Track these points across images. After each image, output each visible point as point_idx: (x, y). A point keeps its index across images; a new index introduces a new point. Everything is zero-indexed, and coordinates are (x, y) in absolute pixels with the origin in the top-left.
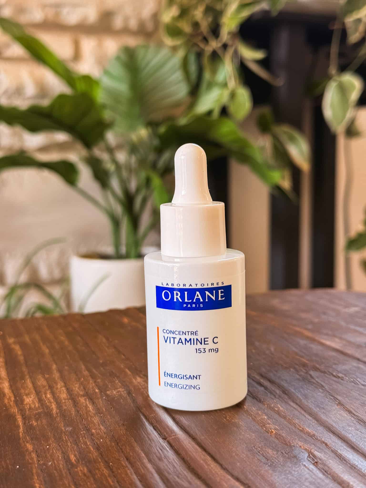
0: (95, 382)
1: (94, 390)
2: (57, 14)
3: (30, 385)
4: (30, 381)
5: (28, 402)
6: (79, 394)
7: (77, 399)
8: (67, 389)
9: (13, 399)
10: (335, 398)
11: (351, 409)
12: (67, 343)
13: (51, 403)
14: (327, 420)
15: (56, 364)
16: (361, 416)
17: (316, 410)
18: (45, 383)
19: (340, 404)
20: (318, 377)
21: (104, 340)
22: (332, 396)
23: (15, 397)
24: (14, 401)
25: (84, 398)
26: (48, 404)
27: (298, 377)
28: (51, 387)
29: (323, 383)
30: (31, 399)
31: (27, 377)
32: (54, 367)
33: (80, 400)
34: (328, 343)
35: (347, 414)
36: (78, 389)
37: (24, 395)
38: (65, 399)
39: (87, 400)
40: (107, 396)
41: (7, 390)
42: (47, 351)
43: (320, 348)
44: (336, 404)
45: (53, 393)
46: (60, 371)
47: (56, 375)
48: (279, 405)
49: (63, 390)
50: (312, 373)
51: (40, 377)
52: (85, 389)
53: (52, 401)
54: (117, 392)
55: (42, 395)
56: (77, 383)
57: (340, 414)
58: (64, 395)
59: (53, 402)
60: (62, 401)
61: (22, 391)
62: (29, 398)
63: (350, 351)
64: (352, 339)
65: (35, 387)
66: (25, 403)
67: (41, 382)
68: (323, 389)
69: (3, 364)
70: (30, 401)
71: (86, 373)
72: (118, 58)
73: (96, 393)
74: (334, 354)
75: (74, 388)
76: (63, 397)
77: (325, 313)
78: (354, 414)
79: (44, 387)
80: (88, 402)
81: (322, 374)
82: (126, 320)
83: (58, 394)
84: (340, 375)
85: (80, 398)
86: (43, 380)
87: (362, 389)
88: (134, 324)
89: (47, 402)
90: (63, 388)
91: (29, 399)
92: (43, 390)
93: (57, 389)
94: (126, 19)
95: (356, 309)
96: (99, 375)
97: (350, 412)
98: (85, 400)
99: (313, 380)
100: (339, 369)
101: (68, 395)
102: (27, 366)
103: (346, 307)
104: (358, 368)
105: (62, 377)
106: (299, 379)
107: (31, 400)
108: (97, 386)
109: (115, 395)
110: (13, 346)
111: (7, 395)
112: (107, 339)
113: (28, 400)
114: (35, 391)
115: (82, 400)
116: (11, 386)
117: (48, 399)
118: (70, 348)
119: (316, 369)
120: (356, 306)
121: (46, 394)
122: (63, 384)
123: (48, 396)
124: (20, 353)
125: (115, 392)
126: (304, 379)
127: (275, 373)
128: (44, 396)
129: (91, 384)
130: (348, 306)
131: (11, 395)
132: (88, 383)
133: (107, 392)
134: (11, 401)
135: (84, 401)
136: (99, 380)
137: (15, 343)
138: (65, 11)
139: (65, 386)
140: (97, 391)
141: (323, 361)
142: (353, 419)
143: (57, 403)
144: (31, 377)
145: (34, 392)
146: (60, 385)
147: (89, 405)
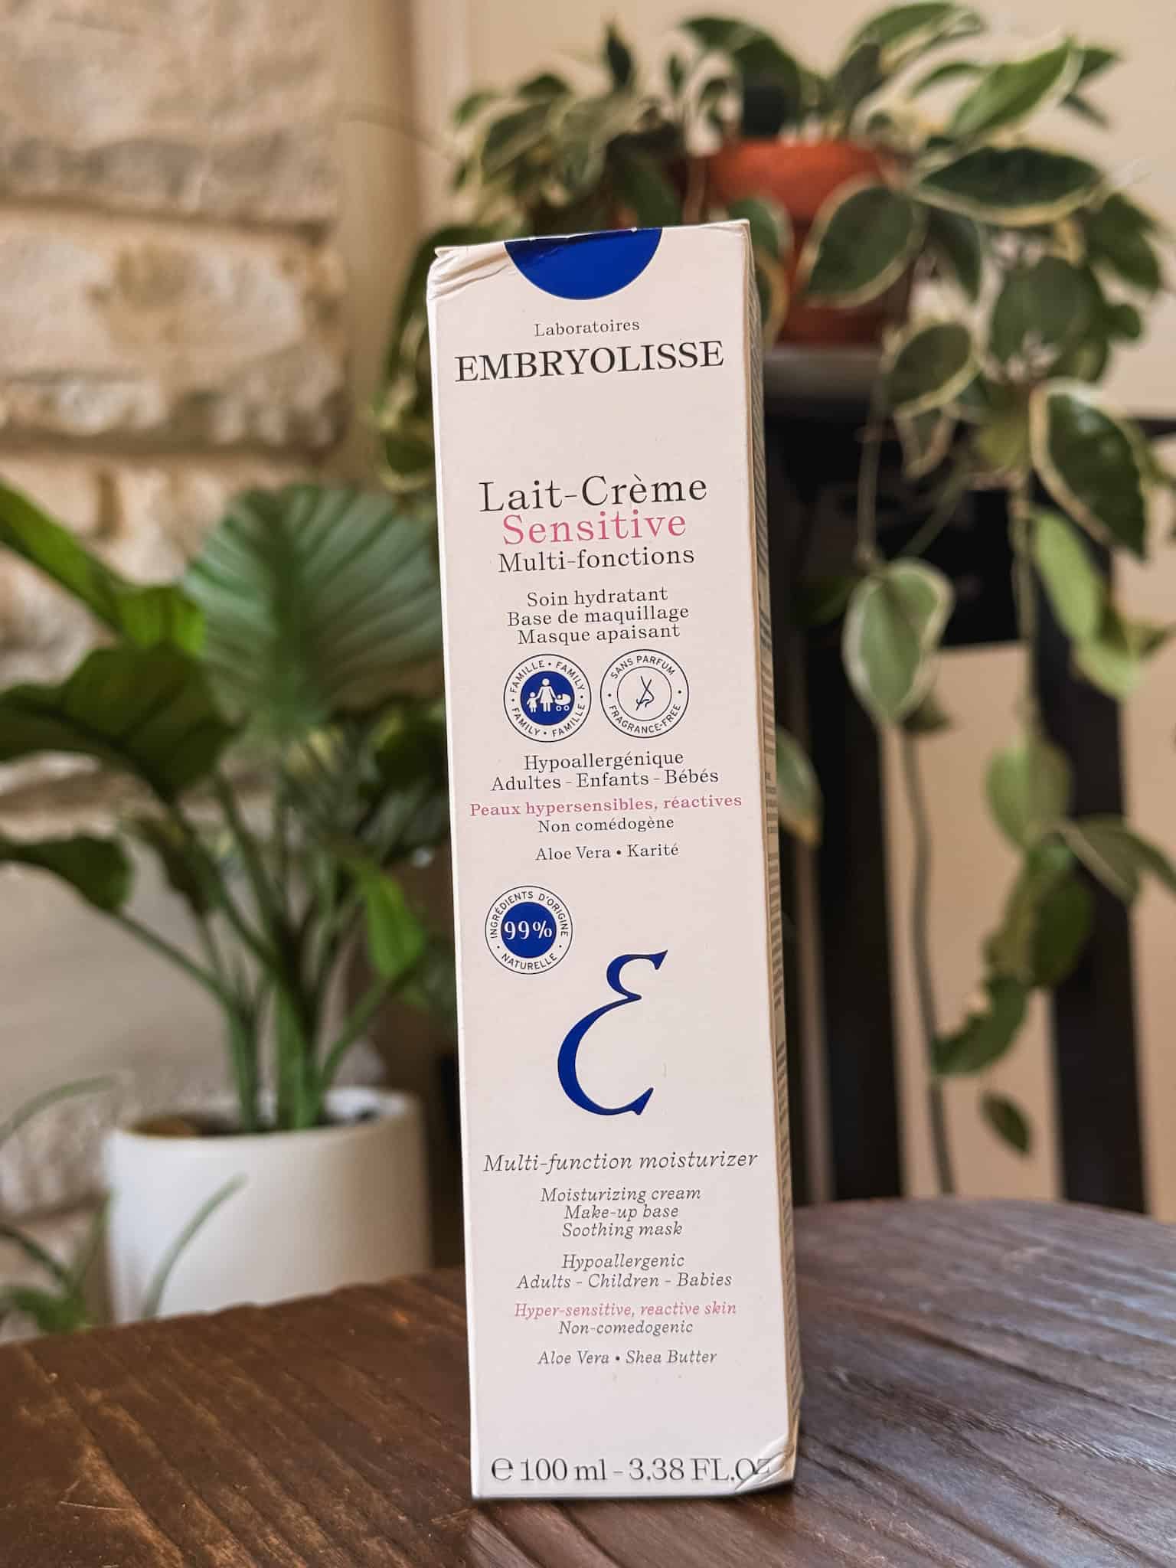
0: (387, 1496)
1: (394, 1519)
2: (48, 403)
3: (208, 1516)
4: (200, 1502)
5: (224, 1560)
6: (357, 1531)
7: (357, 1544)
8: (318, 1520)
9: (178, 1554)
10: (1048, 1496)
11: (1096, 1522)
12: (258, 1393)
13: (289, 1558)
14: (1042, 1553)
15: (256, 1455)
16: (1125, 1537)
17: (1005, 1531)
18: (246, 1507)
19: (1064, 1510)
20: (986, 1445)
21: (364, 1379)
22: (1039, 1492)
23: (183, 1551)
24: (183, 1559)
25: (375, 1540)
26: (281, 1561)
27: (937, 1447)
28: (270, 1518)
29: (1004, 1460)
30: (229, 1552)
31: (190, 1493)
32: (253, 1462)
33: (364, 1545)
34: (989, 1350)
35: (1090, 1536)
36: (348, 1514)
37: (203, 1544)
38: (322, 1547)
39: (387, 1544)
40: (435, 1529)
41: (150, 1531)
42: (212, 1419)
43: (969, 1364)
44: (1055, 1510)
45: (282, 1532)
46: (275, 1472)
47: (271, 1485)
48: (910, 1524)
49: (306, 1522)
50: (967, 1434)
51: (224, 1490)
52: (365, 1515)
53: (291, 1553)
54: (458, 1519)
55: (255, 1540)
56: (339, 1503)
57: (1072, 1537)
58: (316, 1537)
59: (293, 1556)
60: (318, 1552)
61: (195, 1532)
62: (223, 1549)
63: (1054, 1369)
64: (1050, 1337)
65: (226, 1521)
66: (218, 1563)
67: (237, 1505)
68: (1008, 1476)
69: (104, 1463)
70: (230, 1558)
71: (350, 1473)
72: (229, 524)
73: (403, 1525)
74: (1014, 1380)
75: (336, 1516)
76: (318, 1542)
77: (956, 1268)
78: (1107, 1535)
79: (251, 1517)
80: (390, 1551)
81: (998, 1436)
82: (401, 1319)
83: (299, 1536)
84: (1046, 1436)
85: (364, 1542)
86: (237, 1498)
87: (1110, 1468)
88: (430, 1327)
89: (276, 1556)
90: (306, 1518)
91: (224, 1552)
92: (251, 1526)
93: (288, 1519)
94: (252, 414)
95: (1042, 1251)
96: (391, 1477)
97: (1095, 1529)
98: (379, 1543)
99: (976, 1454)
100: (1039, 1420)
101: (326, 1535)
102: (173, 1465)
103: (1012, 1248)
104: (1089, 1413)
105: (290, 1491)
106: (937, 1454)
107: (230, 1555)
108: (397, 1506)
109: (456, 1527)
110: (107, 1411)
111: (156, 1545)
112: (372, 1375)
113: (223, 1555)
114: (232, 1532)
115: (373, 1545)
116: (156, 1523)
117: (278, 1549)
118: (277, 1407)
119: (979, 1424)
120: (1039, 1243)
121: (264, 1536)
122: (298, 1507)
123: (274, 1541)
124: (135, 1429)
125: (453, 1520)
126: (952, 1453)
127: (871, 1440)
128: (260, 1541)
129: (379, 1504)
130: (1013, 1243)
131: (169, 1545)
132: (370, 1499)
133: (433, 1520)
134: (177, 1562)
135: (378, 1548)
136: (396, 1491)
137: (107, 1401)
138: (69, 393)
139: (308, 1511)
140: (401, 1518)
141: (992, 1400)
142: (1107, 1546)
143: (305, 1558)
144: (200, 1495)
145: (228, 1532)
146: (292, 1509)
147: (396, 1558)
